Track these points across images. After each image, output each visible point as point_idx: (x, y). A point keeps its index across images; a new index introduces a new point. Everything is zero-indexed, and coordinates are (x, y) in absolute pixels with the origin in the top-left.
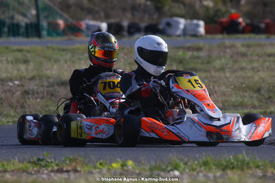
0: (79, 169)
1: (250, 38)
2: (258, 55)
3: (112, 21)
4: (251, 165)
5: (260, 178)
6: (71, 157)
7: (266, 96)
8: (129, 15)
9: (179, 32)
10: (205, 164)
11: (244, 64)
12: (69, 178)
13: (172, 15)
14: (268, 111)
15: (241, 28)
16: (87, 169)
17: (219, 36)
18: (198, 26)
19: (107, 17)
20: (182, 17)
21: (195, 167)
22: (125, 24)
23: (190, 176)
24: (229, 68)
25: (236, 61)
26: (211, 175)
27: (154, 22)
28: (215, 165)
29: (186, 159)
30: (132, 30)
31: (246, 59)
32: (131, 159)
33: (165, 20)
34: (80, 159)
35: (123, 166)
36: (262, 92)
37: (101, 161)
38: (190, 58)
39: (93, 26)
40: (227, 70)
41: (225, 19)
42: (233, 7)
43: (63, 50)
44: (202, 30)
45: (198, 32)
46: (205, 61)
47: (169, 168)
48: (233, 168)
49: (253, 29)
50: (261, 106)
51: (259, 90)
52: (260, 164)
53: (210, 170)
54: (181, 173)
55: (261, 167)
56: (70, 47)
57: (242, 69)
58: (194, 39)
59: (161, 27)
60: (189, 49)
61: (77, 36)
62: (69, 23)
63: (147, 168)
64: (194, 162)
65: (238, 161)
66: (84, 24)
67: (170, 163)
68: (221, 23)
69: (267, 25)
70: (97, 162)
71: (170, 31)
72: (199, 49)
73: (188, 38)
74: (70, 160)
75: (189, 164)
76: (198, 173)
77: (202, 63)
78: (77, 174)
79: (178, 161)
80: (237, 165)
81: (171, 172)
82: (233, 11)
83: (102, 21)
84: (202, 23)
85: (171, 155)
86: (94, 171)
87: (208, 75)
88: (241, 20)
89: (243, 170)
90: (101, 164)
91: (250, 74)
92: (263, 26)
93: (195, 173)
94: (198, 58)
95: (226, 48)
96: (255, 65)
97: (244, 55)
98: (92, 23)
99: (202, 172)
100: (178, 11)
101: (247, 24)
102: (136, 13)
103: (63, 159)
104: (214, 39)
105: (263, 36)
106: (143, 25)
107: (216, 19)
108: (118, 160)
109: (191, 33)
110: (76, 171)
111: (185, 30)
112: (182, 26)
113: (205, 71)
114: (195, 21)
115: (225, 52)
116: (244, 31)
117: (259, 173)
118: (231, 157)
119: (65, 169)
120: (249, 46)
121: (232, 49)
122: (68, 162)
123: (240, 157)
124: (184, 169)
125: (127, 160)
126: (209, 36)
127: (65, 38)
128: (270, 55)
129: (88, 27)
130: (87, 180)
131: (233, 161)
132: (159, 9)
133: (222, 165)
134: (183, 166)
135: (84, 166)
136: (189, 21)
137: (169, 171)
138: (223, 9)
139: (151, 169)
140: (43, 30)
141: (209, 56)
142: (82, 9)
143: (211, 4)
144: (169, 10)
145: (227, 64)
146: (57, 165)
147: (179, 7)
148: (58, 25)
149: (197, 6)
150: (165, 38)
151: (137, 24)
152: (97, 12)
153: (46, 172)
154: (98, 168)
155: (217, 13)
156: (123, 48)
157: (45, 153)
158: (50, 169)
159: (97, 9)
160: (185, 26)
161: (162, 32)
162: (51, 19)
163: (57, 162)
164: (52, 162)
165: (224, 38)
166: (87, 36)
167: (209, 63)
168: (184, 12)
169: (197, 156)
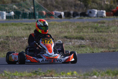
0: (53, 75)
3: (66, 11)
6: (50, 70)
8: (73, 9)
9: (95, 16)
10: (108, 73)
13: (92, 8)
18: (103, 13)
19: (64, 10)
20: (96, 9)
21: (103, 74)
22: (72, 12)
26: (110, 77)
27: (84, 11)
28: (112, 73)
29: (99, 71)
30: (75, 15)
32: (76, 71)
33: (89, 10)
34: (54, 71)
35: (72, 74)
37: (63, 72)
38: (100, 27)
40: (116, 31)
44: (105, 14)
45: (103, 15)
46: (106, 28)
47: (92, 75)
53: (110, 75)
58: (101, 18)
59: (87, 13)
60: (99, 23)
61: (51, 18)
62: (48, 12)
63: (82, 74)
66: (54, 13)
67: (92, 72)
68: (113, 11)
70: (61, 72)
71: (91, 15)
72: (104, 23)
73: (99, 18)
74: (50, 72)
75: (101, 72)
76: (105, 77)
77: (105, 29)
79: (96, 71)
81: (93, 77)
83: (62, 12)
84: (105, 11)
85: (92, 69)
87: (108, 34)
90: (63, 73)
93: (103, 77)
94: (103, 26)
95: (115, 22)
98: (57, 12)
99: (106, 76)
100: (94, 6)
102: (76, 8)
103: (46, 71)
104: (110, 18)
106: (79, 13)
107: (111, 9)
108: (70, 71)
109: (100, 16)
111: (97, 14)
112: (96, 13)
113: (107, 32)
114: (102, 11)
115: (115, 24)
119: (47, 75)
122: (48, 72)
125: (74, 71)
126: (108, 17)
127: (47, 18)
129: (56, 14)
132: (86, 6)
133: (115, 73)
134: (98, 74)
135: (55, 74)
136: (99, 11)
137: (92, 76)
138: (114, 5)
139: (84, 75)
140: (37, 15)
141: (108, 25)
142: (53, 6)
143: (109, 3)
144: (90, 6)
145: (116, 29)
146: (44, 74)
147: (95, 5)
148: (43, 13)
149: (103, 4)
150: (89, 18)
151: (77, 12)
152: (60, 7)
153: (39, 77)
154: (62, 75)
155: (111, 7)
156: (71, 23)
157: (39, 69)
158: (41, 75)
159: (59, 6)
160: (97, 13)
161: (88, 16)
162: (40, 11)
163: (44, 72)
164: (41, 73)
165: (114, 18)
166: (56, 18)
167: (108, 28)
168: (97, 7)
169: (104, 69)
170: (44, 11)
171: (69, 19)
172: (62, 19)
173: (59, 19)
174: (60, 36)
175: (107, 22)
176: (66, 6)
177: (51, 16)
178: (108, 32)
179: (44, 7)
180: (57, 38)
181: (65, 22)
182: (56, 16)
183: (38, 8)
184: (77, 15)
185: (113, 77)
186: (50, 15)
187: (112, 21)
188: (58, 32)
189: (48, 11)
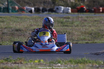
0: (22, 62)
1: (88, 14)
2: (91, 21)
3: (36, 7)
4: (88, 62)
5: (91, 67)
6: (20, 58)
7: (94, 36)
8: (43, 5)
9: (61, 12)
10: (70, 61)
11: (86, 24)
12: (19, 66)
13: (59, 5)
14: (94, 42)
15: (85, 10)
16: (25, 62)
17: (77, 13)
18: (68, 9)
19: (34, 6)
20: (63, 6)
21: (66, 62)
22: (41, 8)
23: (65, 66)
24: (80, 26)
25: (83, 23)
26: (72, 65)
27: (52, 8)
28: (74, 62)
29: (63, 59)
30: (44, 10)
31: (86, 22)
32: (42, 59)
33: (56, 7)
34: (23, 59)
35: (39, 61)
36: (92, 35)
37: (31, 60)
38: (65, 22)
39: (29, 9)
41: (79, 7)
42: (82, 3)
43: (17, 18)
44: (70, 11)
45: (69, 11)
47: (57, 63)
48: (81, 63)
49: (89, 11)
50: (91, 40)
51: (91, 34)
52: (91, 62)
53: (72, 63)
54: (61, 65)
55: (91, 63)
56: (20, 16)
57: (85, 26)
58: (67, 14)
59: (55, 9)
60: (65, 18)
61: (22, 12)
62: (20, 8)
63: (48, 62)
64: (66, 60)
65: (83, 61)
66: (25, 8)
67: (57, 61)
68: (77, 9)
69: (95, 9)
70: (29, 60)
71: (58, 11)
72: (69, 18)
73: (65, 14)
74: (19, 59)
75: (64, 61)
76: (67, 65)
77: (70, 24)
78: (22, 65)
79: (60, 60)
80: (82, 62)
81: (57, 64)
82: (82, 4)
83: (32, 7)
84: (70, 8)
85: (57, 58)
86: (28, 63)
87: (72, 28)
88: (85, 7)
89: (84, 64)
90: (31, 61)
91: (88, 28)
92: (93, 10)
93: (66, 65)
94: (68, 21)
95: (79, 18)
96: (90, 24)
97: (85, 21)
98: (28, 7)
99: (69, 64)
100: (61, 4)
101: (87, 9)
102: (45, 4)
103: (17, 58)
104: (74, 14)
105: (93, 14)
106: (48, 9)
107: (75, 7)
108: (37, 59)
109: (66, 12)
110: (21, 63)
111: (63, 11)
112: (62, 9)
113: (71, 27)
114: (68, 8)
115: (78, 19)
116: (86, 12)
117: (91, 65)
118: (80, 59)
119: (17, 62)
120: (87, 17)
121: (81, 18)
122: (18, 60)
123: (84, 59)
124: (62, 63)
125: (40, 59)
126: (73, 13)
127: (19, 13)
128: (96, 21)
129: (27, 9)
130: (25, 66)
131: (81, 60)
132: (54, 3)
133: (77, 62)
134: (62, 62)
135: (25, 61)
136: (65, 8)
138: (78, 3)
139: (50, 63)
140: (10, 10)
141: (72, 21)
142: (25, 2)
143: (74, 1)
144: (58, 3)
145: (79, 24)
146: (14, 61)
147: (62, 2)
148: (15, 8)
149: (68, 2)
150: (56, 14)
151: (45, 8)
152: (31, 4)
153: (10, 63)
154: (30, 62)
155: (76, 5)
156: (40, 17)
157: (10, 56)
158: (11, 62)
159: (30, 2)
160: (64, 9)
161: (55, 12)
162: (13, 6)
163: (14, 60)
164: (12, 60)
165: (78, 14)
166: (27, 12)
167: (72, 23)
168: (63, 4)
169: (67, 58)
170: (17, 6)
171: (39, 14)
172: (32, 14)
173: (30, 13)
174: (30, 28)
175: (72, 17)
176: (36, 2)
177: (23, 11)
178: (73, 27)
179: (17, 3)
180: (28, 30)
181: (35, 16)
182: (27, 11)
183: (11, 4)
184: (46, 11)
185: (75, 65)
186: (21, 10)
187: (76, 17)
188: (29, 25)
189: (20, 6)
